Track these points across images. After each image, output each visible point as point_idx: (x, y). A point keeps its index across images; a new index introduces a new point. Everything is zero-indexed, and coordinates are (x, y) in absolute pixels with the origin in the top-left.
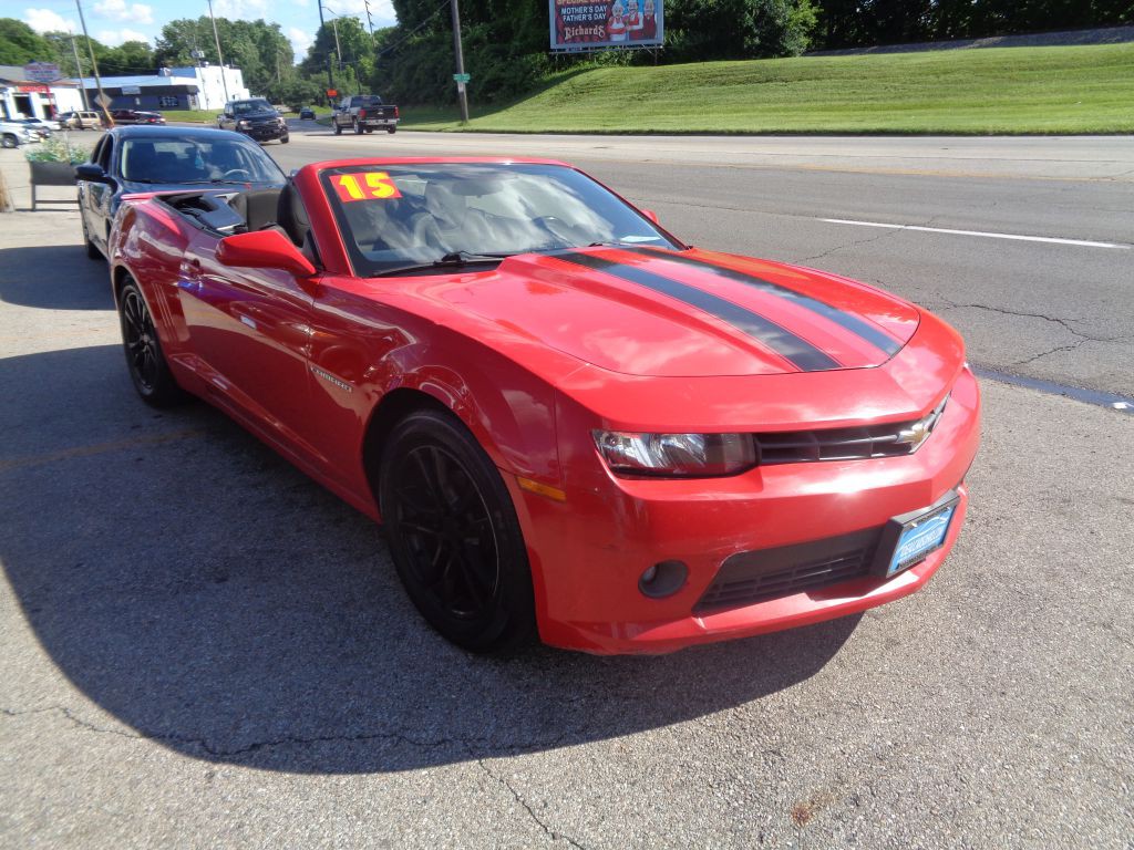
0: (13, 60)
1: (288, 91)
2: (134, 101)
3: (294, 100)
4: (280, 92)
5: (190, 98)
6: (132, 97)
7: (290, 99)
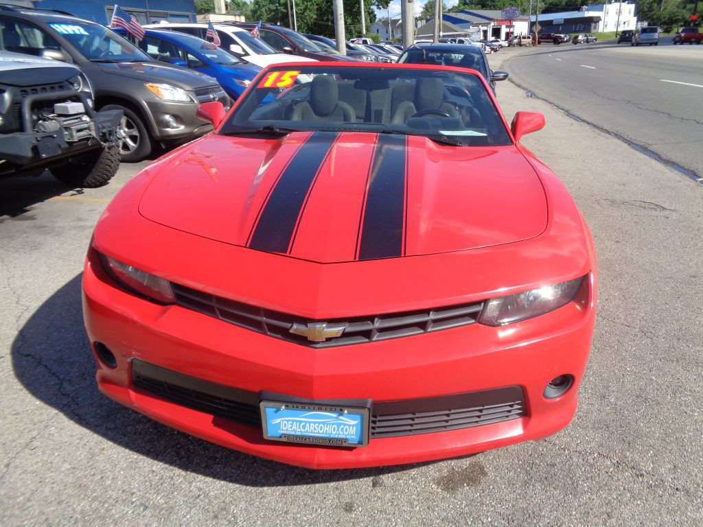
0: (502, 7)
1: (664, 18)
2: (559, 28)
3: (667, 24)
4: (659, 19)
5: (593, 25)
6: (558, 25)
7: (665, 23)
